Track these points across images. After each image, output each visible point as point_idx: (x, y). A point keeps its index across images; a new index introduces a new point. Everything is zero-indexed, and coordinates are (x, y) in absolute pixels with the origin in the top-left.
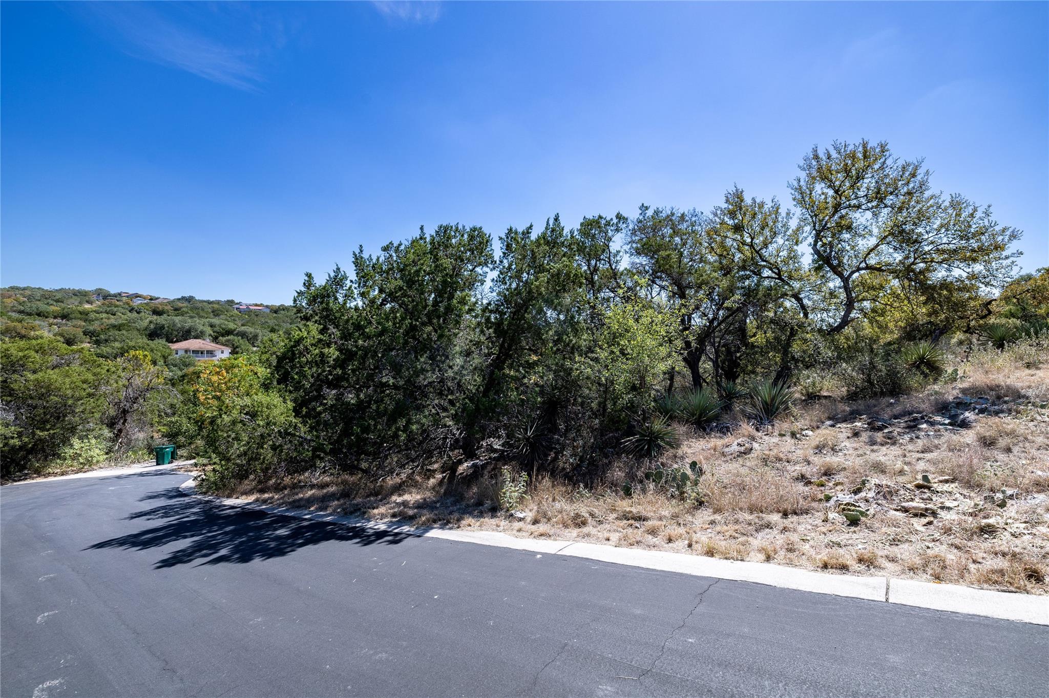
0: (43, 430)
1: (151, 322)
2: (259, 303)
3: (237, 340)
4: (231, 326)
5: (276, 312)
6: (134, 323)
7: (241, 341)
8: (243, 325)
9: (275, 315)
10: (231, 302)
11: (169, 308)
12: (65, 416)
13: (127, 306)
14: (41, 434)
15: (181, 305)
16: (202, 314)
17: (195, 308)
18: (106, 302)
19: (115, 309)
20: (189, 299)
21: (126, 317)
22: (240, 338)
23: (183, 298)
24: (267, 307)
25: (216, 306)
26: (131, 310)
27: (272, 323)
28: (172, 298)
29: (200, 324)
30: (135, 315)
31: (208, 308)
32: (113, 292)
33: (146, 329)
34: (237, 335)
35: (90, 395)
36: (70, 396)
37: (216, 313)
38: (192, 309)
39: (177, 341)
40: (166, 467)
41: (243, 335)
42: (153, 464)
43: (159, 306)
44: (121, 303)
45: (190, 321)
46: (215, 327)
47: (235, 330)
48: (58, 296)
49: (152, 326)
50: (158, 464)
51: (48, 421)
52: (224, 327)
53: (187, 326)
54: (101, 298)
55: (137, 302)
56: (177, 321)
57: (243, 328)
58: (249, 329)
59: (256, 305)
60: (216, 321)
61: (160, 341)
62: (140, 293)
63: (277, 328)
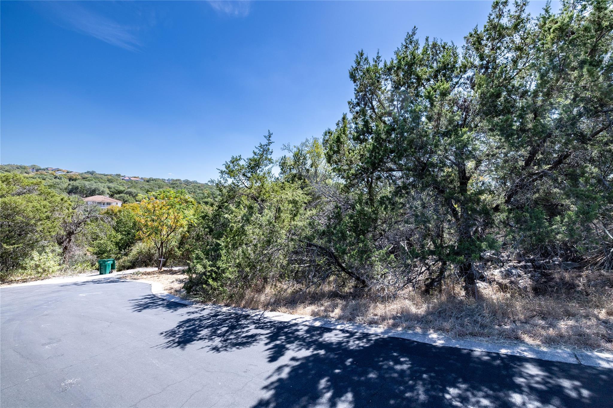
0: (8, 244)
1: (69, 185)
2: (137, 176)
3: (126, 197)
4: (122, 188)
5: (148, 181)
6: (58, 185)
7: (129, 197)
8: (128, 188)
9: (147, 183)
10: (119, 175)
11: (79, 177)
12: (27, 234)
13: (52, 176)
14: (7, 247)
15: (87, 176)
16: (101, 180)
17: (96, 178)
18: (38, 173)
19: (45, 177)
20: (92, 173)
21: (52, 181)
22: (128, 195)
23: (88, 172)
24: (142, 178)
25: (110, 177)
26: (56, 178)
27: (147, 187)
28: (81, 172)
29: (101, 186)
30: (57, 180)
31: (105, 178)
32: (42, 167)
33: (66, 189)
34: (126, 193)
35: (48, 218)
36: (32, 216)
37: (110, 181)
38: (94, 178)
39: (86, 197)
40: (107, 276)
41: (130, 194)
42: (96, 274)
43: (73, 176)
44: (48, 174)
45: (95, 184)
46: (111, 188)
47: (124, 191)
48: (7, 168)
49: (70, 187)
50: (101, 274)
51: (12, 237)
52: (117, 188)
53: (93, 187)
54: (35, 171)
55: (58, 174)
56: (87, 184)
57: (129, 190)
58: (133, 190)
59: (135, 177)
60: (111, 185)
61: (76, 196)
62: (60, 168)
63: (150, 190)
